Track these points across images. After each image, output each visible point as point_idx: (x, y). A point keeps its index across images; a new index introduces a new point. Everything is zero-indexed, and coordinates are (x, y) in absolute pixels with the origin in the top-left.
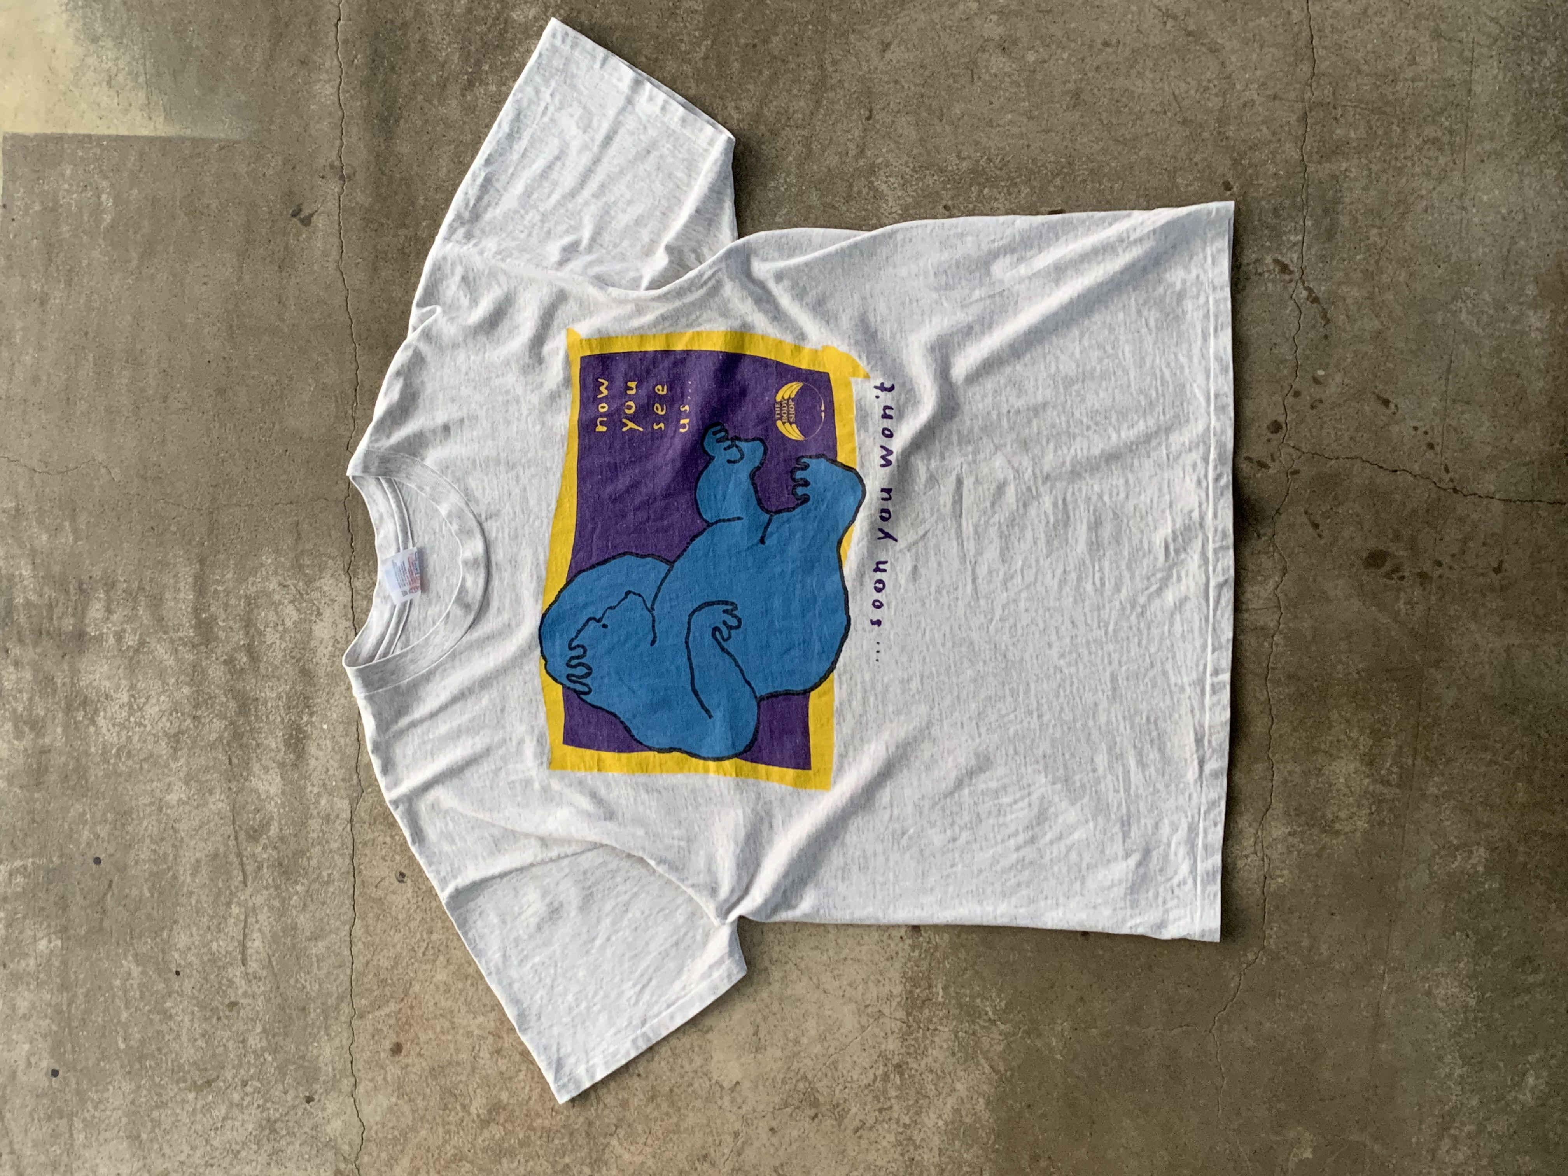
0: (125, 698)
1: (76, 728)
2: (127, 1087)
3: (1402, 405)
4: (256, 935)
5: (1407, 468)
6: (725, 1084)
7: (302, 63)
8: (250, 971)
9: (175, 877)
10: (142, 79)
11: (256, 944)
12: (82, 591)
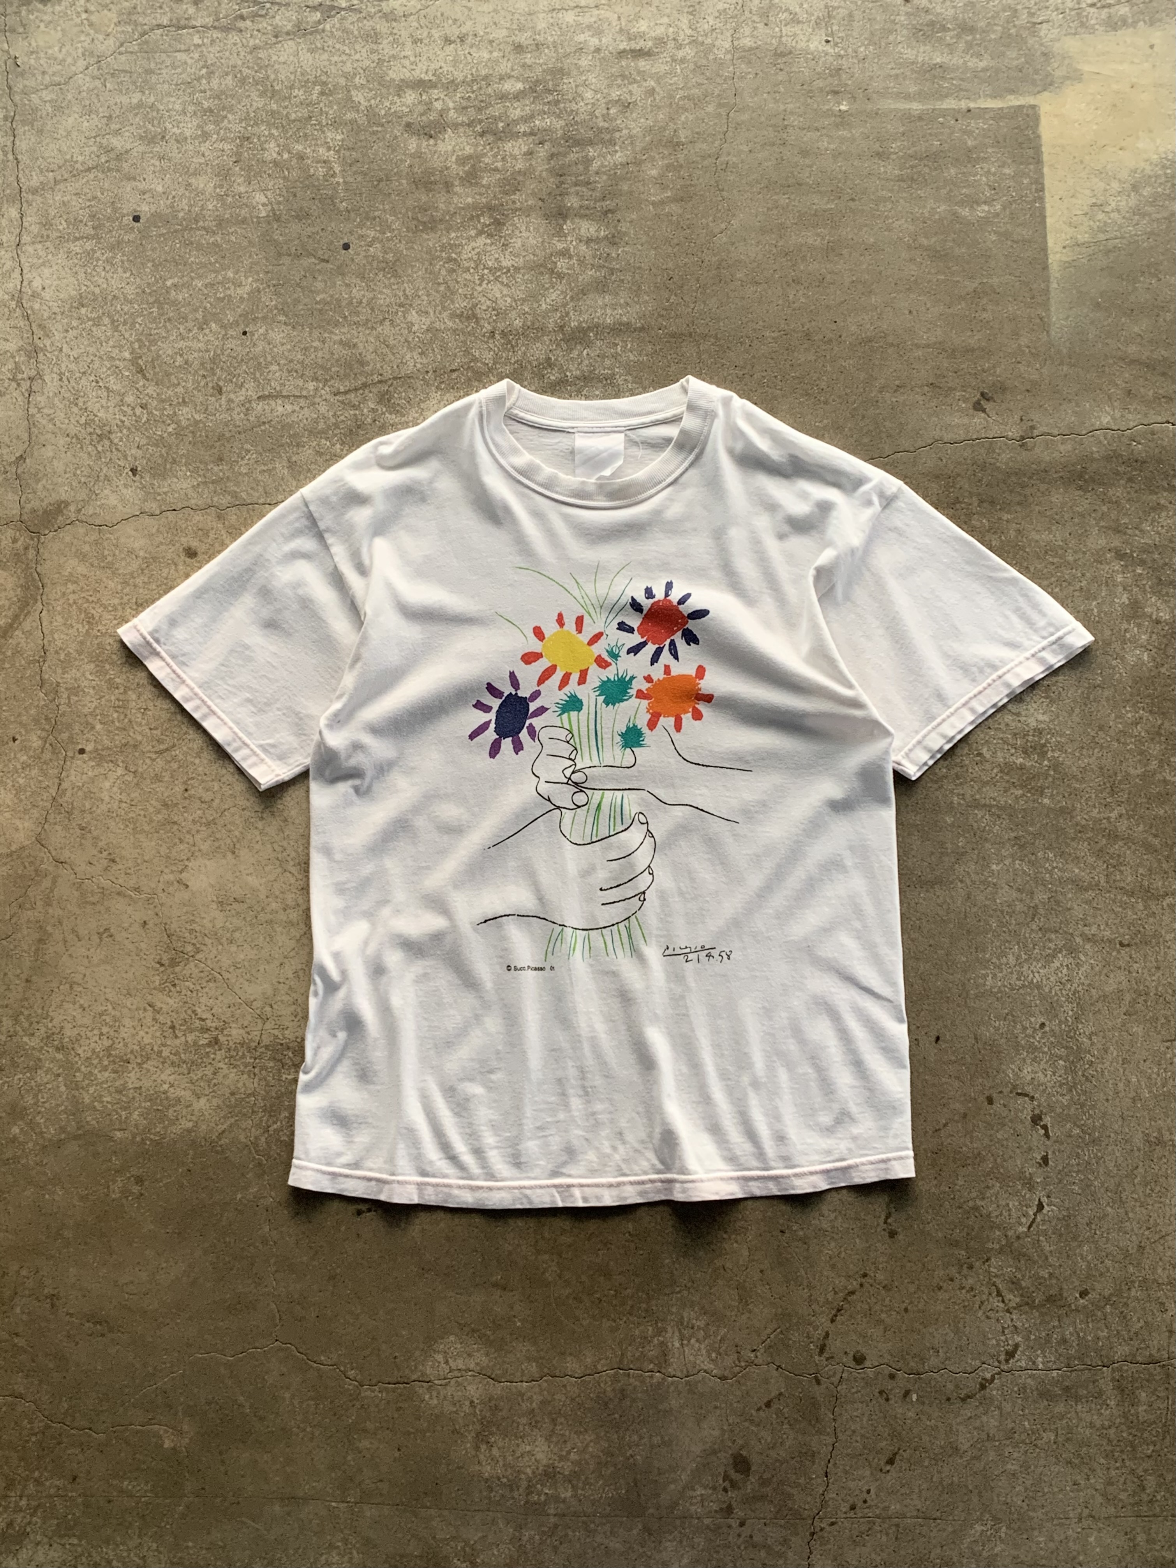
0: (506, 263)
1: (472, 218)
2: (130, 291)
3: (888, 1477)
4: (289, 408)
5: (831, 1486)
6: (184, 874)
7: (1129, 392)
8: (254, 405)
9: (337, 324)
10: (1102, 237)
11: (280, 408)
12: (606, 213)
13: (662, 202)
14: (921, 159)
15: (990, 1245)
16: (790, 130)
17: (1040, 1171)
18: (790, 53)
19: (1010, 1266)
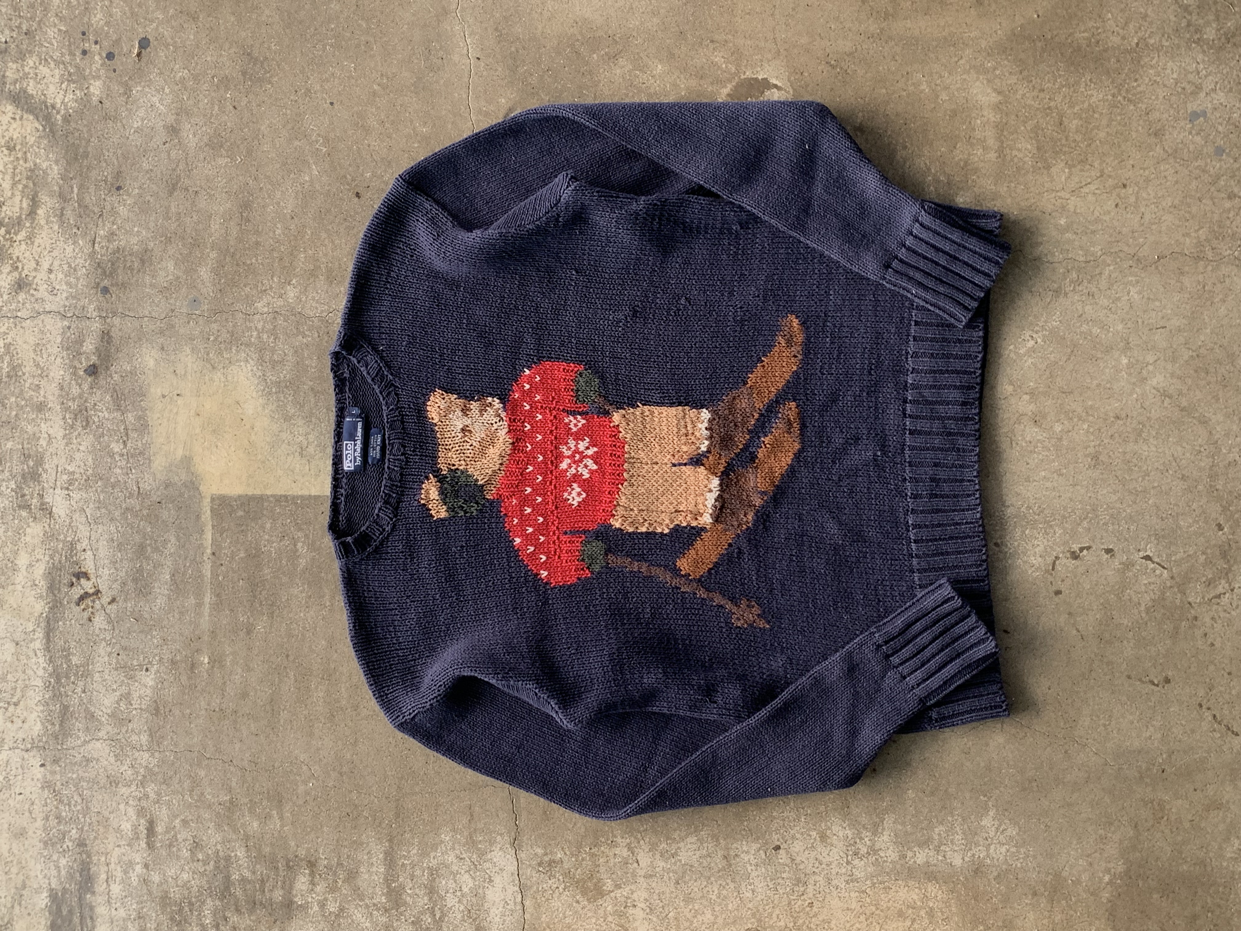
12: (289, 867)
13: (281, 818)
14: (255, 597)
15: (1178, 602)
16: (224, 706)
17: (1117, 555)
18: (155, 701)
19: (1196, 587)
